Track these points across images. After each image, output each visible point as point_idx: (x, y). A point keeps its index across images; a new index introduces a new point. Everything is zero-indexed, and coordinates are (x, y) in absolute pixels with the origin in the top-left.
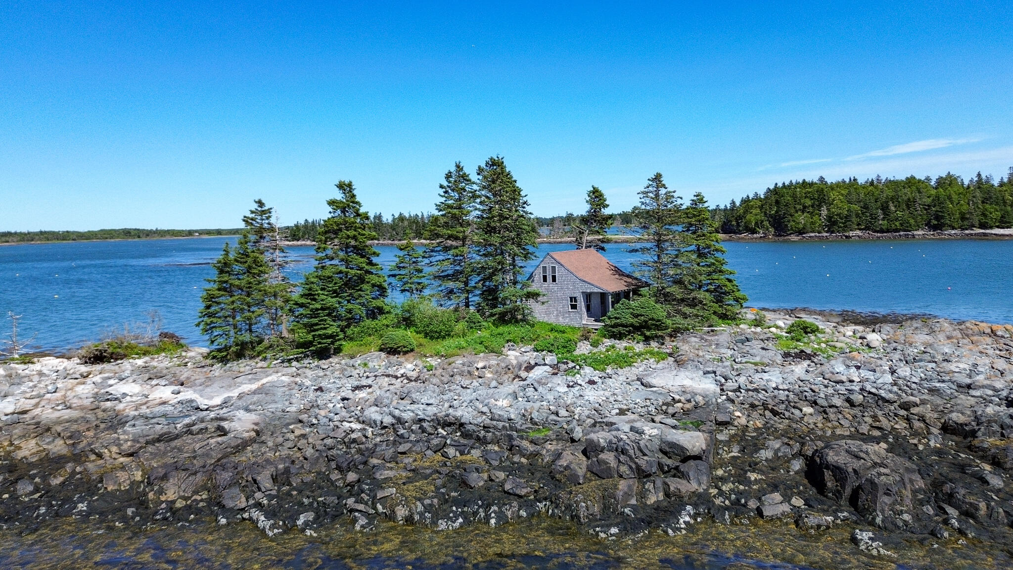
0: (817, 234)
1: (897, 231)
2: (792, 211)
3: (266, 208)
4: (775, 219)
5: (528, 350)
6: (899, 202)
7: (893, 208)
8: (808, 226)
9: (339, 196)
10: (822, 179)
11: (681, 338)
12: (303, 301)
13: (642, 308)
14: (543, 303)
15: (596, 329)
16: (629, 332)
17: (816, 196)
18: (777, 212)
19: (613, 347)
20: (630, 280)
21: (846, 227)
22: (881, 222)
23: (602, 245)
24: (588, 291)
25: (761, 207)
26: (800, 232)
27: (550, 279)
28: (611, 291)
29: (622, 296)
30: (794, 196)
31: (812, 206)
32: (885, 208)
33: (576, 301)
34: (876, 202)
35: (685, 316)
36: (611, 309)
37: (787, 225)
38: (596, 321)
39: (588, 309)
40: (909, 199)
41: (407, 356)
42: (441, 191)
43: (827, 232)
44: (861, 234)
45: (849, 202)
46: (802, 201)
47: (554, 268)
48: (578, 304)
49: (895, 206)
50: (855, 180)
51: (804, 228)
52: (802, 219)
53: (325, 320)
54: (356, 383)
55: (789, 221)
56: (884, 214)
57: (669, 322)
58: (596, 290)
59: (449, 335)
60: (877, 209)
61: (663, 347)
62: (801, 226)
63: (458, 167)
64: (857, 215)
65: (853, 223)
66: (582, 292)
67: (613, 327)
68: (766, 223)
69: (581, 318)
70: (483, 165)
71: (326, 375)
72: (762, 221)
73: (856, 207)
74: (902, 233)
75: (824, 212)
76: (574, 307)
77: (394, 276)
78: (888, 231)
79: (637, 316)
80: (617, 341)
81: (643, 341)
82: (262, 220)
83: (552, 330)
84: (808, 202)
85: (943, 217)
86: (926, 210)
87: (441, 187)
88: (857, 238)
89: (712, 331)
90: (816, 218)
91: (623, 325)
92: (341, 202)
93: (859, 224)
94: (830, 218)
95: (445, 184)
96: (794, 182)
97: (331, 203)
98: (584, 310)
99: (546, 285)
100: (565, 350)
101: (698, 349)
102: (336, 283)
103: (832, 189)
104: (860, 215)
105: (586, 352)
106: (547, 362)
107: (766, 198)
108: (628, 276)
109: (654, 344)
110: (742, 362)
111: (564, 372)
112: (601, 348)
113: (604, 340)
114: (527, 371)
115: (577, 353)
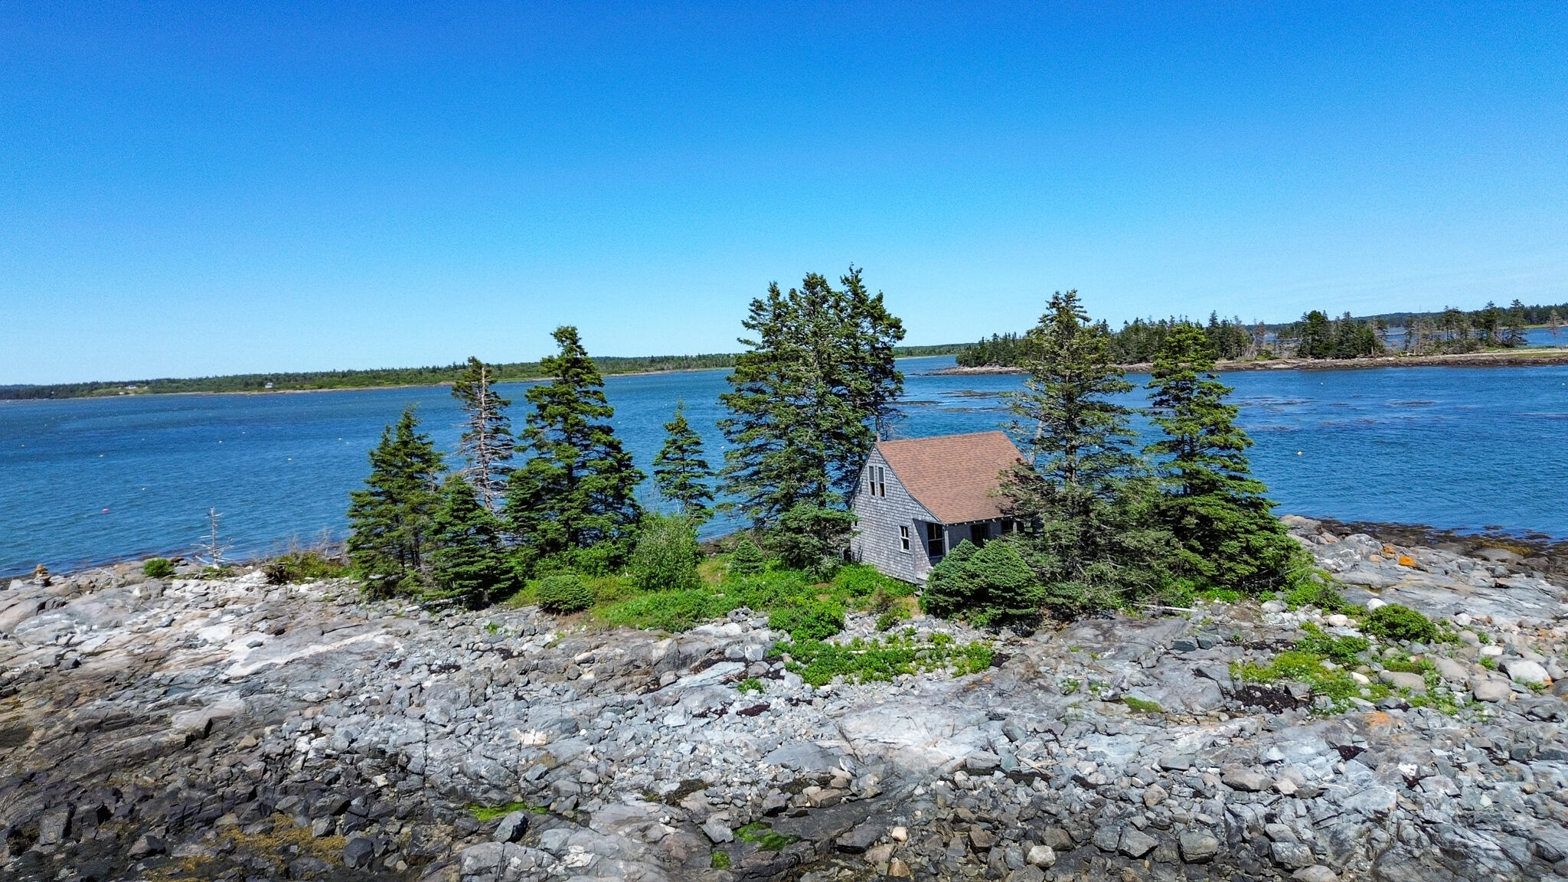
9: (557, 350)
11: (1078, 624)
24: (921, 518)
27: (877, 489)
28: (948, 522)
33: (908, 533)
35: (1094, 581)
39: (934, 549)
41: (567, 617)
47: (881, 469)
48: (911, 539)
58: (927, 518)
61: (1026, 641)
63: (774, 292)
69: (915, 567)
70: (799, 285)
76: (906, 544)
81: (987, 625)
92: (560, 360)
98: (922, 551)
99: (874, 500)
100: (810, 632)
105: (847, 641)
106: (747, 655)
109: (1006, 633)
110: (1116, 700)
111: (742, 681)
112: (891, 632)
113: (915, 617)
114: (697, 670)
115: (830, 642)
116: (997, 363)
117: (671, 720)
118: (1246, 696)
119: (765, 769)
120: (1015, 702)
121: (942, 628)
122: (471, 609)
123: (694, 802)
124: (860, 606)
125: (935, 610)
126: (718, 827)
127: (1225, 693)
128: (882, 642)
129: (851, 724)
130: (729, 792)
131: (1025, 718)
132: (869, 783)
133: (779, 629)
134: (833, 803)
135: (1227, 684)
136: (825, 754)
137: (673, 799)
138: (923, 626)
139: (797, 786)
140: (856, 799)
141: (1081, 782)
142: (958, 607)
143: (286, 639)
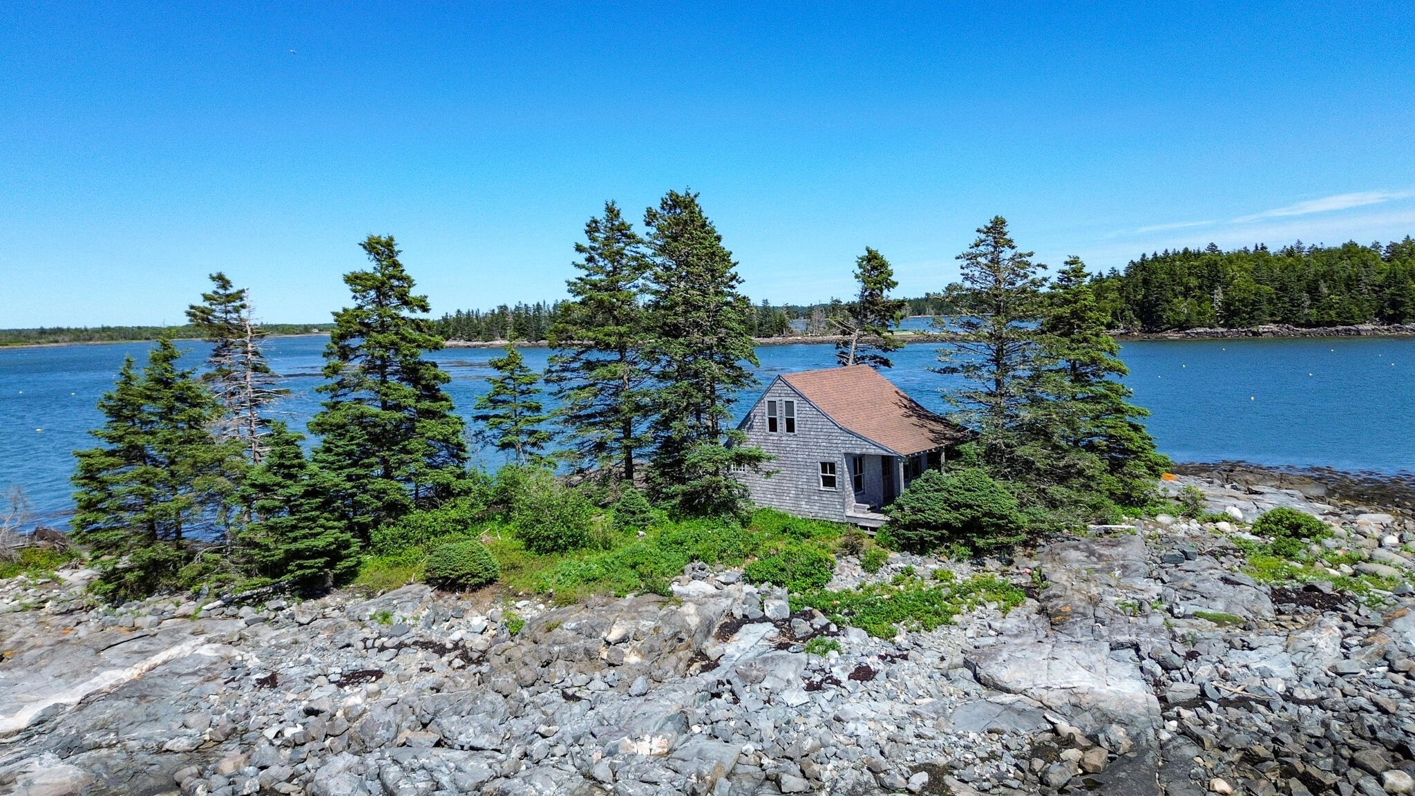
0: (1208, 330)
1: (1332, 324)
2: (1169, 295)
3: (231, 291)
4: (1142, 309)
5: (732, 579)
6: (1334, 280)
7: (1325, 291)
8: (1194, 316)
9: (367, 264)
10: (1213, 247)
11: (1047, 549)
12: (269, 479)
13: (969, 490)
14: (768, 474)
15: (873, 529)
16: (942, 539)
17: (1205, 272)
18: (1145, 296)
19: (909, 572)
20: (939, 427)
21: (1253, 318)
22: (1306, 311)
23: (886, 356)
24: (858, 452)
25: (1120, 290)
26: (1182, 327)
27: (782, 425)
28: (904, 453)
29: (924, 461)
30: (1172, 273)
31: (1200, 288)
32: (1313, 290)
33: (833, 469)
34: (1299, 280)
35: (1053, 504)
36: (903, 490)
37: (1161, 316)
38: (873, 509)
39: (858, 484)
40: (1349, 277)
41: (479, 594)
42: (581, 258)
43: (1223, 326)
44: (1276, 329)
45: (1258, 282)
46: (1184, 280)
47: (790, 405)
48: (837, 476)
49: (1329, 287)
50: (1263, 248)
51: (1187, 320)
52: (1184, 307)
53: (314, 520)
54: (355, 664)
55: (1164, 310)
56: (1312, 299)
57: (1023, 519)
58: (872, 451)
59: (575, 544)
60: (1301, 291)
61: (1012, 569)
62: (1183, 318)
63: (612, 212)
64: (1270, 301)
65: (1263, 312)
66: (846, 454)
67: (907, 527)
68: (1129, 314)
69: (843, 505)
70: (656, 207)
71: (296, 642)
72: (1123, 311)
73: (1267, 289)
74: (1340, 328)
75: (1219, 296)
76: (829, 482)
77: (485, 418)
78: (1317, 325)
79: (957, 507)
80: (917, 558)
81: (970, 557)
82: (227, 312)
83: (785, 531)
84: (1193, 282)
85: (1402, 304)
86: (1376, 292)
87: (579, 249)
88: (1270, 335)
89: (1107, 532)
90: (1206, 305)
91: (927, 525)
92: (373, 277)
93: (1272, 315)
94: (1227, 305)
95: (586, 243)
96: (1170, 252)
97: (352, 280)
98: (849, 488)
99: (774, 437)
100: (809, 581)
101: (1086, 580)
102: (352, 438)
103: (1231, 262)
104: (1275, 301)
105: (851, 586)
106: (768, 614)
107: (1128, 275)
108: (937, 419)
110: (1183, 615)
112: (886, 575)
114: (723, 638)
116: (461, 338)
122: (305, 597)
133: (763, 582)
140: (1115, 756)
143: (35, 667)
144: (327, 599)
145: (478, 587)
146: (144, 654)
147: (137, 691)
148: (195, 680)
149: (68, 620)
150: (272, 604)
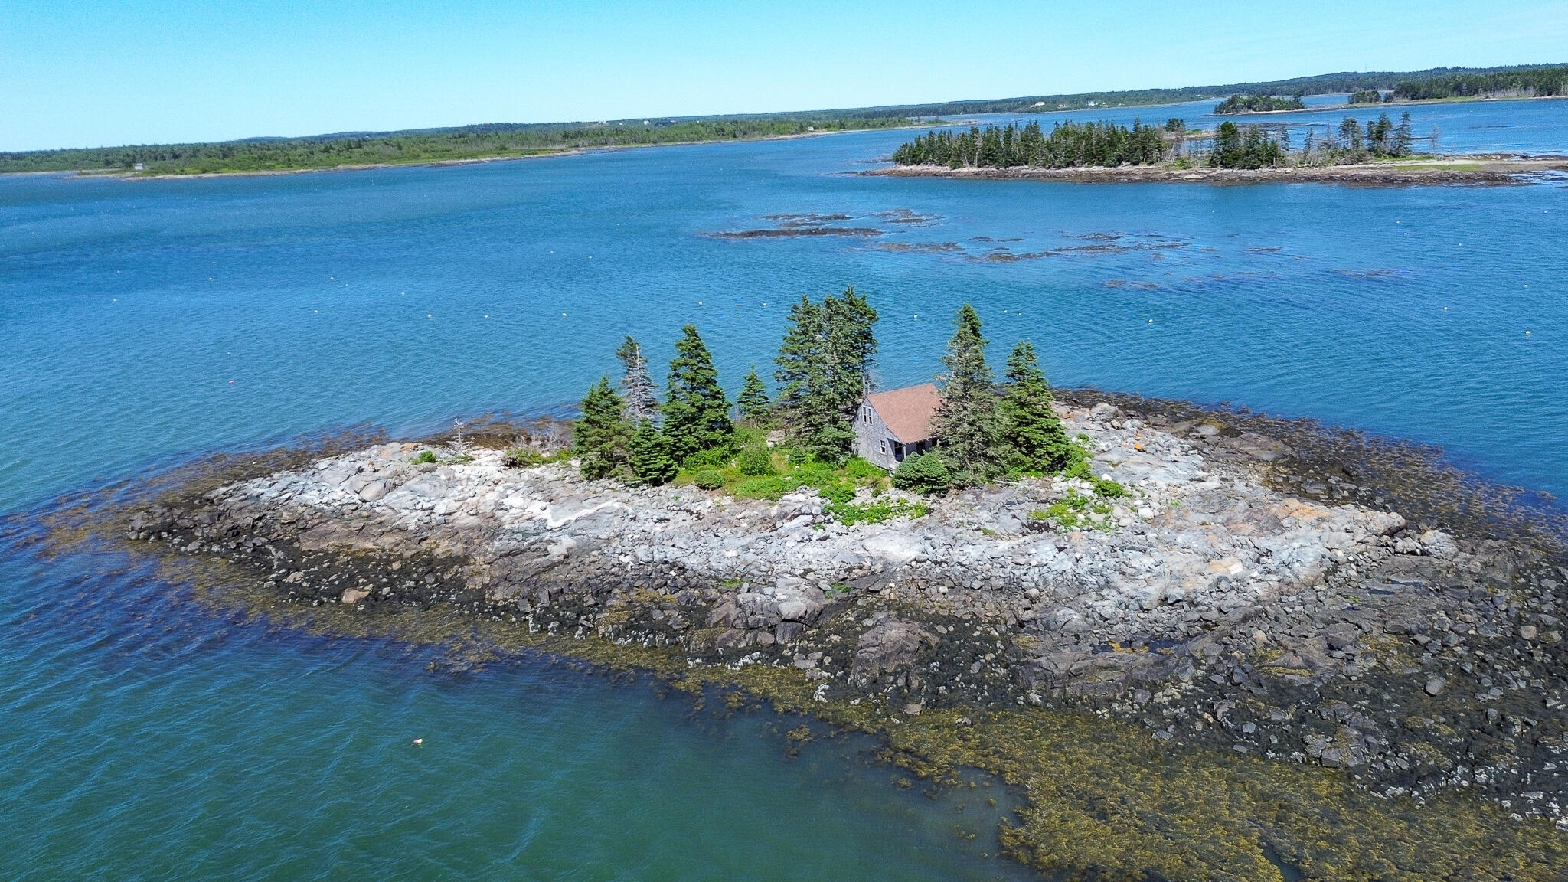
5: (816, 494)
19: (890, 498)
24: (891, 438)
27: (868, 420)
28: (905, 442)
33: (886, 444)
35: (976, 471)
41: (713, 492)
47: (870, 411)
48: (887, 448)
58: (897, 439)
59: (761, 472)
66: (887, 439)
69: (889, 462)
71: (646, 504)
76: (885, 450)
79: (917, 471)
80: (899, 492)
81: (923, 494)
89: (1008, 485)
97: (679, 346)
98: (891, 454)
99: (866, 424)
100: (840, 499)
105: (859, 503)
106: (814, 511)
109: (933, 497)
110: (978, 529)
111: (814, 524)
112: (879, 498)
113: (890, 490)
114: (790, 520)
115: (850, 503)
117: (789, 544)
118: (1031, 527)
119: (836, 563)
120: (936, 532)
121: (903, 495)
123: (811, 576)
124: (862, 484)
125: (898, 486)
126: (825, 587)
127: (1023, 525)
128: (875, 504)
129: (867, 544)
130: (824, 573)
131: (939, 539)
132: (879, 567)
133: (824, 497)
134: (865, 575)
135: (1025, 521)
136: (858, 556)
137: (803, 576)
138: (894, 495)
139: (850, 570)
140: (874, 574)
141: (960, 564)
142: (910, 485)
143: (563, 505)
144: (662, 487)
145: (713, 489)
146: (596, 504)
147: (592, 518)
148: (611, 515)
149: (574, 486)
150: (641, 488)
